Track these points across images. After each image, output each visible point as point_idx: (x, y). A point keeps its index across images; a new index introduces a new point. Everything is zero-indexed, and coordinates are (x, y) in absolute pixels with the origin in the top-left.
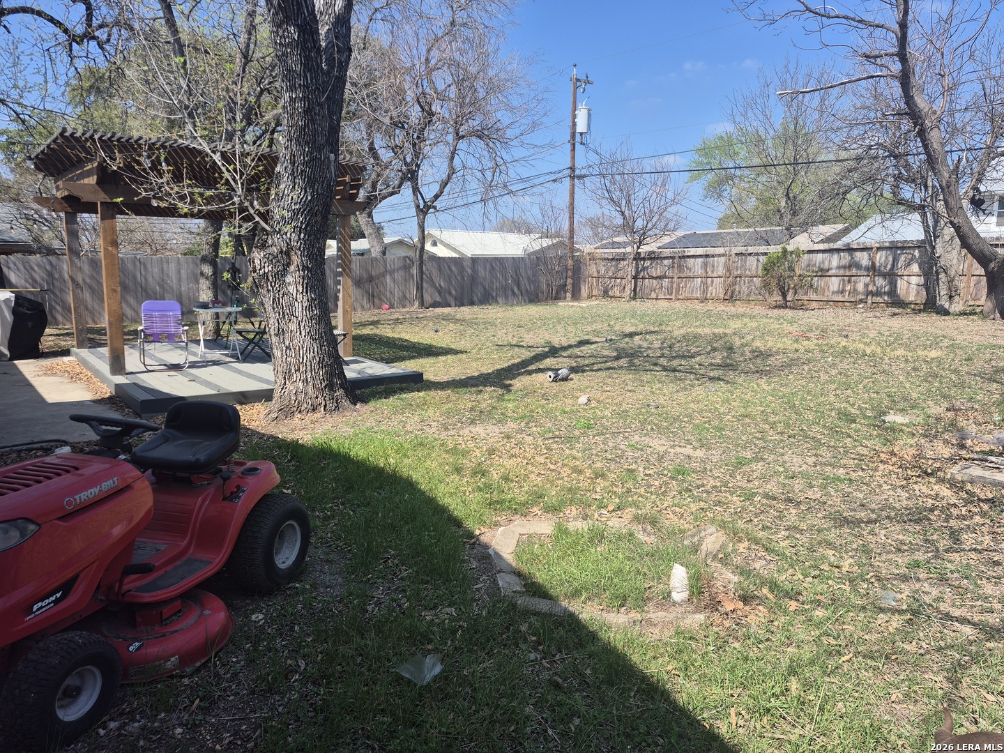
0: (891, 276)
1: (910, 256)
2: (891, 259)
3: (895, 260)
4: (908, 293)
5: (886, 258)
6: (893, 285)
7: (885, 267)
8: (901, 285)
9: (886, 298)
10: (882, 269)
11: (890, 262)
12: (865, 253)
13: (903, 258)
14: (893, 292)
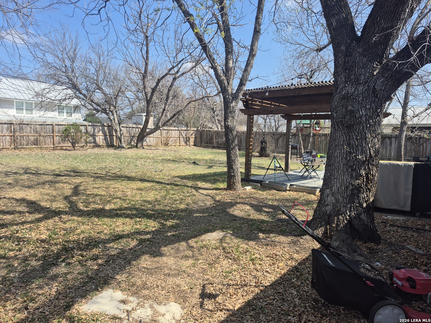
0: (94, 136)
1: (99, 129)
2: (92, 129)
3: (94, 130)
4: (100, 142)
5: (91, 129)
6: (95, 139)
7: (91, 132)
8: (97, 139)
9: (93, 144)
10: (90, 133)
11: (93, 131)
12: (83, 127)
13: (96, 129)
14: (95, 142)
